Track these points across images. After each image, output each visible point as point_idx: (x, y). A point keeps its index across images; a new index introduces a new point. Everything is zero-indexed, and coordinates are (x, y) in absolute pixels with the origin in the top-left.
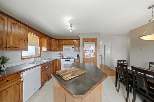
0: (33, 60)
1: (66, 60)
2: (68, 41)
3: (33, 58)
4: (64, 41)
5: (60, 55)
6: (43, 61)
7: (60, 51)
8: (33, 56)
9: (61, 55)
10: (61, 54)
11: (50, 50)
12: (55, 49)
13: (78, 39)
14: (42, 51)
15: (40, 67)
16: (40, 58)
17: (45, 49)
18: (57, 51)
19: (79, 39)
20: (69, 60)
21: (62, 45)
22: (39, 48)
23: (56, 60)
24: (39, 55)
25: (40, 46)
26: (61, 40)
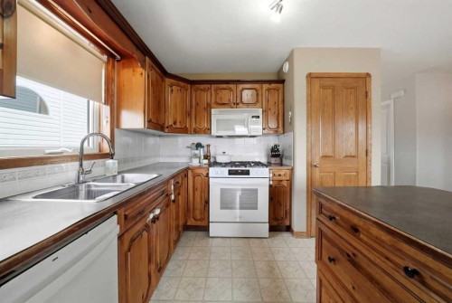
0: (69, 172)
1: (231, 173)
2: (231, 90)
3: (71, 158)
4: (216, 90)
5: (197, 152)
6: (127, 176)
7: (196, 132)
8: (70, 152)
9: (201, 152)
10: (199, 146)
11: (157, 123)
12: (178, 126)
13: (279, 81)
14: (118, 127)
15: (111, 227)
16: (110, 162)
17: (133, 119)
18: (184, 131)
19: (282, 82)
20: (247, 173)
21: (209, 107)
22: (106, 110)
23: (185, 172)
24: (106, 148)
25: (109, 100)
26: (202, 86)
